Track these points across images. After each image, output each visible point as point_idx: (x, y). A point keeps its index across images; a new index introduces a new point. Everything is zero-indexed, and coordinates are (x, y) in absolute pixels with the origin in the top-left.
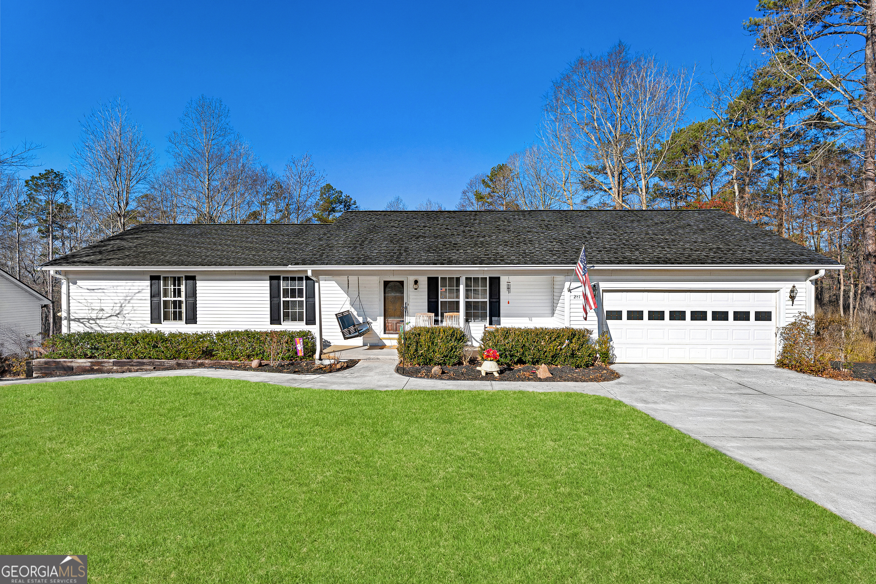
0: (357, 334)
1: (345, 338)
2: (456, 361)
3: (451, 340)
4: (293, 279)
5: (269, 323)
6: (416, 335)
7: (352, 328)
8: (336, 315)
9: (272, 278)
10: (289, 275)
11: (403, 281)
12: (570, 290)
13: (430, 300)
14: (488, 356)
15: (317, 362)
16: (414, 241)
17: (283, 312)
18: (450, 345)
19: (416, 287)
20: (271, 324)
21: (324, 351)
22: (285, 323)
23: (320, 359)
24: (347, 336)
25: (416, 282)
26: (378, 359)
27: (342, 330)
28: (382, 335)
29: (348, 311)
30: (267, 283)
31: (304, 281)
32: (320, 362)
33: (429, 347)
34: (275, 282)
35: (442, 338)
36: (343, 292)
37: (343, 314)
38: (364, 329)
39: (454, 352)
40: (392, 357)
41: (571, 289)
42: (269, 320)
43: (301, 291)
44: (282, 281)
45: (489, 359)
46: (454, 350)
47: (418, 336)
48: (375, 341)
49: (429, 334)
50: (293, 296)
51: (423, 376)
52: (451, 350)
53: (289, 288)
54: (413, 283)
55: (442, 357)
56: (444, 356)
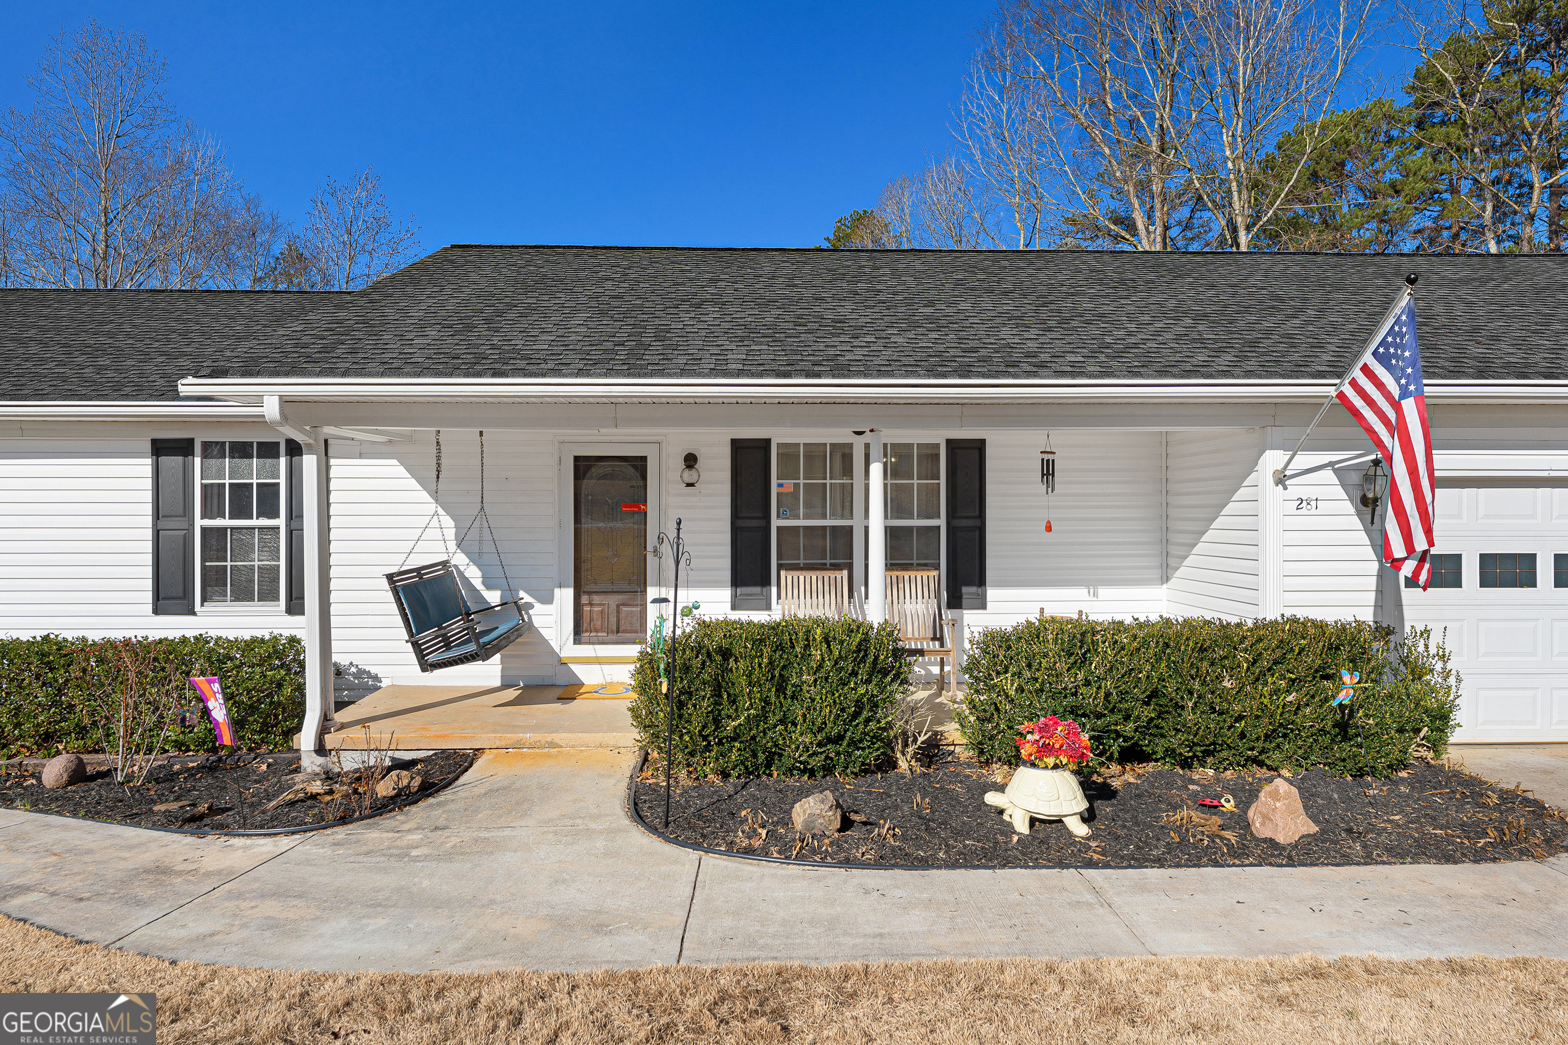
0: (472, 647)
1: (426, 666)
2: (872, 756)
3: (854, 673)
4: (241, 450)
5: (150, 607)
6: (709, 655)
7: (455, 626)
8: (390, 577)
9: (160, 448)
10: (229, 436)
11: (644, 459)
12: (1281, 479)
13: (740, 523)
14: (1045, 750)
15: (310, 762)
16: (688, 312)
17: (203, 568)
18: (853, 696)
19: (689, 476)
20: (156, 611)
21: (340, 717)
22: (210, 607)
23: (321, 750)
24: (431, 658)
25: (691, 461)
26: (552, 745)
27: (411, 634)
28: (567, 648)
29: (445, 564)
30: (144, 467)
31: (283, 461)
32: (320, 760)
33: (767, 702)
34: (171, 462)
35: (820, 667)
36: (413, 484)
37: (420, 576)
38: (502, 629)
39: (868, 721)
40: (610, 738)
41: (1288, 473)
42: (149, 597)
43: (269, 493)
44: (198, 461)
45: (1051, 761)
46: (865, 714)
47: (718, 658)
48: (541, 671)
49: (766, 651)
50: (241, 510)
51: (757, 843)
52: (856, 715)
53: (227, 481)
54: (681, 464)
55: (819, 745)
56: (830, 740)
